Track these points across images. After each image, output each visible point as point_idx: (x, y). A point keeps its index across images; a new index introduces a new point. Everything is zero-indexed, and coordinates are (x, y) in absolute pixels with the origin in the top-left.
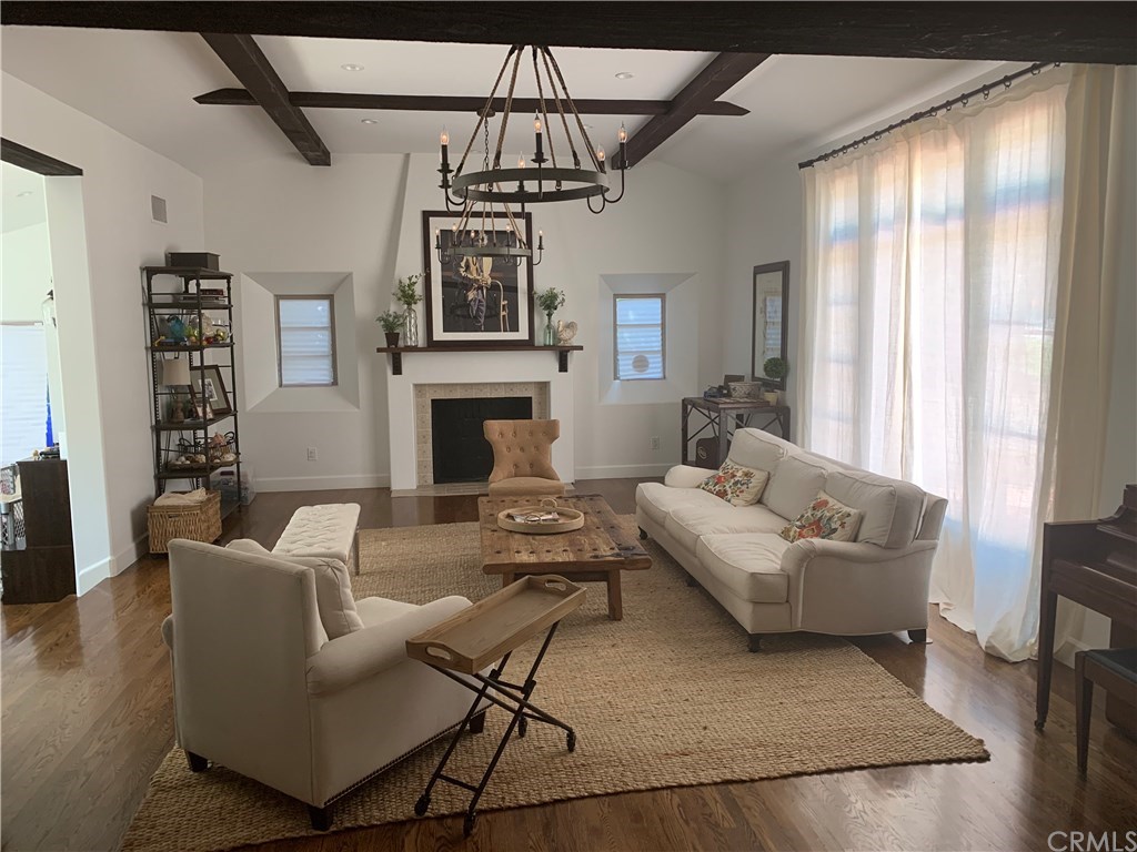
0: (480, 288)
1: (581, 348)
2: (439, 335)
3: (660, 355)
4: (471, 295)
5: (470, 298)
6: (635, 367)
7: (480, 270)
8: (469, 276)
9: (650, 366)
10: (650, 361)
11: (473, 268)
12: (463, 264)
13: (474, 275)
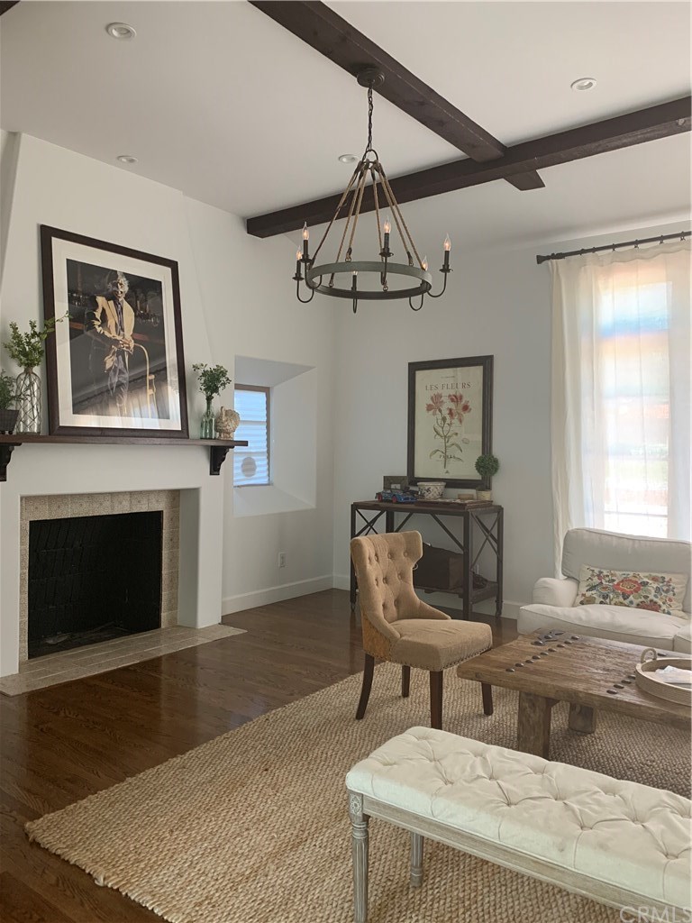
0: (120, 353)
1: (245, 444)
2: (68, 418)
3: (265, 457)
4: (110, 362)
5: (108, 366)
6: (243, 471)
7: (120, 327)
8: (107, 333)
9: (258, 469)
10: (257, 463)
11: (111, 322)
12: (98, 315)
13: (112, 334)
